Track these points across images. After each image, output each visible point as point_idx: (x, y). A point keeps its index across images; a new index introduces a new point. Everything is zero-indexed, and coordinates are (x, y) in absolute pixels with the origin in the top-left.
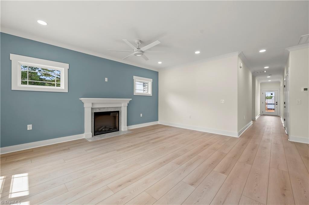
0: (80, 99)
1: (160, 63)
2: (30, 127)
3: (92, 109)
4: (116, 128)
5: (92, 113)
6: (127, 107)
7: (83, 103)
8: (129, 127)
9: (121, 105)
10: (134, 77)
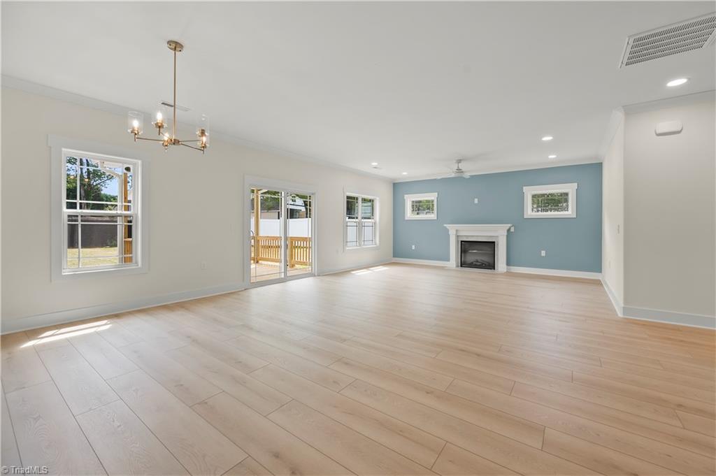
0: (445, 225)
1: (552, 157)
2: (413, 247)
3: (458, 236)
4: (491, 266)
5: (458, 241)
6: (507, 236)
7: (448, 230)
9: (498, 233)
10: (524, 188)
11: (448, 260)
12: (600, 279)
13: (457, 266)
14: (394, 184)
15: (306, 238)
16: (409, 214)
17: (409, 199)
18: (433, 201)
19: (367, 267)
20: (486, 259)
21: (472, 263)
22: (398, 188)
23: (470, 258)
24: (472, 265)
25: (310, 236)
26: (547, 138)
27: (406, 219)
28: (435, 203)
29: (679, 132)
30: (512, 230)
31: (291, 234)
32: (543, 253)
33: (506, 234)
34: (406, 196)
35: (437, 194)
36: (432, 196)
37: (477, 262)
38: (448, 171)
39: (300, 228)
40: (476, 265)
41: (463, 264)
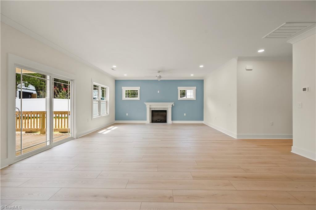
0: (145, 103)
1: (192, 75)
2: (127, 114)
3: (150, 108)
4: (165, 121)
5: (150, 111)
6: (172, 108)
7: (146, 105)
8: (173, 121)
9: (167, 106)
10: (178, 87)
11: (146, 120)
12: (204, 123)
13: (150, 123)
14: (115, 80)
15: (67, 112)
16: (124, 97)
17: (124, 89)
18: (137, 91)
19: (105, 127)
20: (162, 118)
21: (156, 120)
22: (117, 82)
23: (155, 118)
24: (156, 122)
25: (70, 110)
26: (201, 66)
27: (123, 100)
28: (139, 92)
29: (251, 70)
30: (173, 105)
31: (55, 109)
32: (185, 114)
33: (171, 107)
34: (123, 88)
35: (140, 87)
36: (137, 88)
37: (159, 120)
38: (154, 76)
39: (61, 104)
40: (158, 121)
41: (153, 121)
